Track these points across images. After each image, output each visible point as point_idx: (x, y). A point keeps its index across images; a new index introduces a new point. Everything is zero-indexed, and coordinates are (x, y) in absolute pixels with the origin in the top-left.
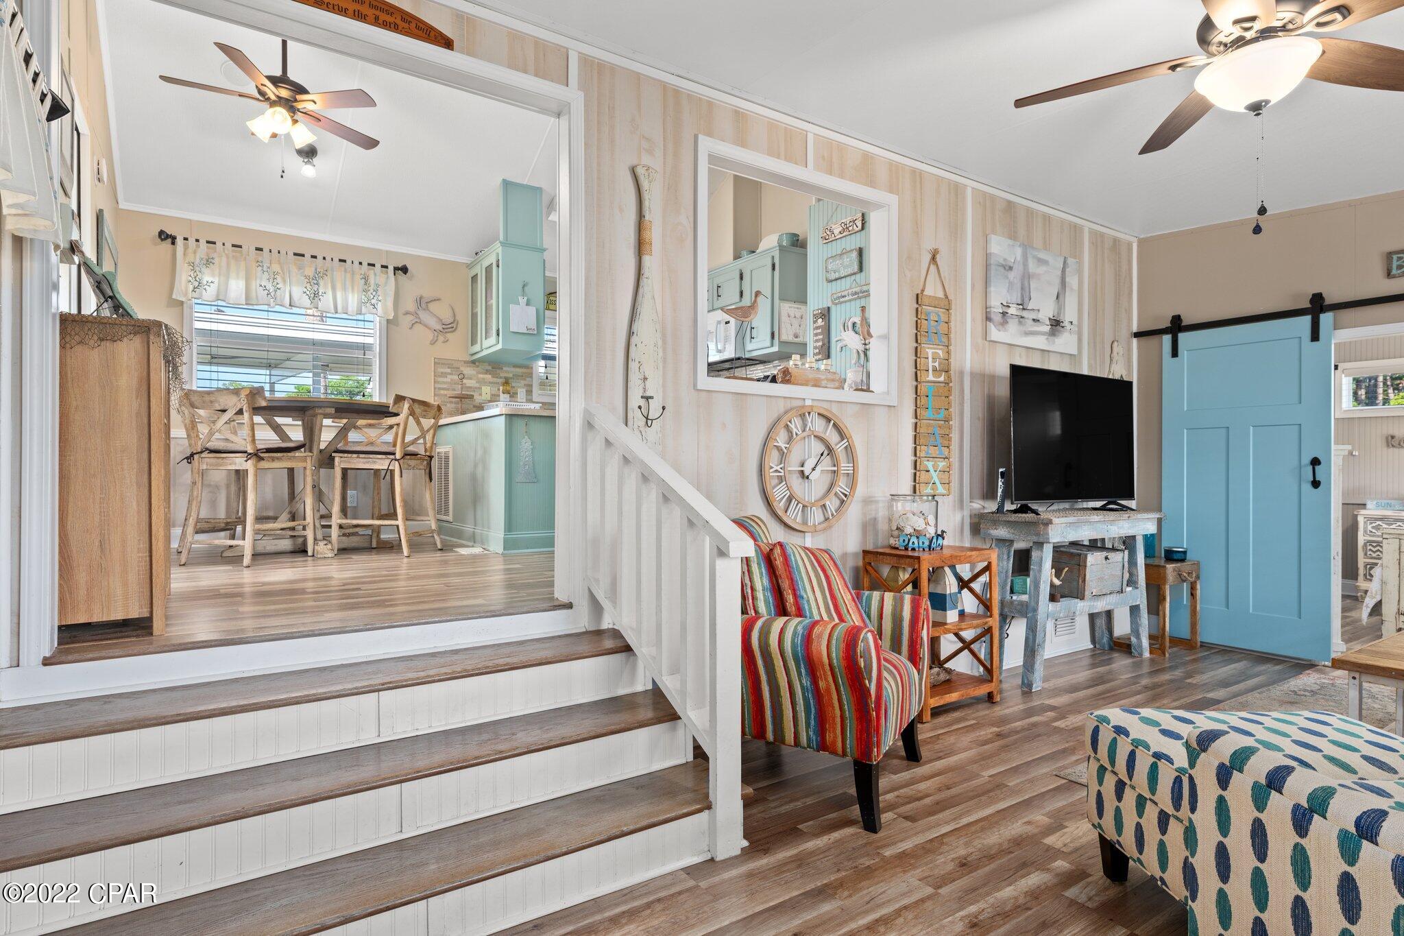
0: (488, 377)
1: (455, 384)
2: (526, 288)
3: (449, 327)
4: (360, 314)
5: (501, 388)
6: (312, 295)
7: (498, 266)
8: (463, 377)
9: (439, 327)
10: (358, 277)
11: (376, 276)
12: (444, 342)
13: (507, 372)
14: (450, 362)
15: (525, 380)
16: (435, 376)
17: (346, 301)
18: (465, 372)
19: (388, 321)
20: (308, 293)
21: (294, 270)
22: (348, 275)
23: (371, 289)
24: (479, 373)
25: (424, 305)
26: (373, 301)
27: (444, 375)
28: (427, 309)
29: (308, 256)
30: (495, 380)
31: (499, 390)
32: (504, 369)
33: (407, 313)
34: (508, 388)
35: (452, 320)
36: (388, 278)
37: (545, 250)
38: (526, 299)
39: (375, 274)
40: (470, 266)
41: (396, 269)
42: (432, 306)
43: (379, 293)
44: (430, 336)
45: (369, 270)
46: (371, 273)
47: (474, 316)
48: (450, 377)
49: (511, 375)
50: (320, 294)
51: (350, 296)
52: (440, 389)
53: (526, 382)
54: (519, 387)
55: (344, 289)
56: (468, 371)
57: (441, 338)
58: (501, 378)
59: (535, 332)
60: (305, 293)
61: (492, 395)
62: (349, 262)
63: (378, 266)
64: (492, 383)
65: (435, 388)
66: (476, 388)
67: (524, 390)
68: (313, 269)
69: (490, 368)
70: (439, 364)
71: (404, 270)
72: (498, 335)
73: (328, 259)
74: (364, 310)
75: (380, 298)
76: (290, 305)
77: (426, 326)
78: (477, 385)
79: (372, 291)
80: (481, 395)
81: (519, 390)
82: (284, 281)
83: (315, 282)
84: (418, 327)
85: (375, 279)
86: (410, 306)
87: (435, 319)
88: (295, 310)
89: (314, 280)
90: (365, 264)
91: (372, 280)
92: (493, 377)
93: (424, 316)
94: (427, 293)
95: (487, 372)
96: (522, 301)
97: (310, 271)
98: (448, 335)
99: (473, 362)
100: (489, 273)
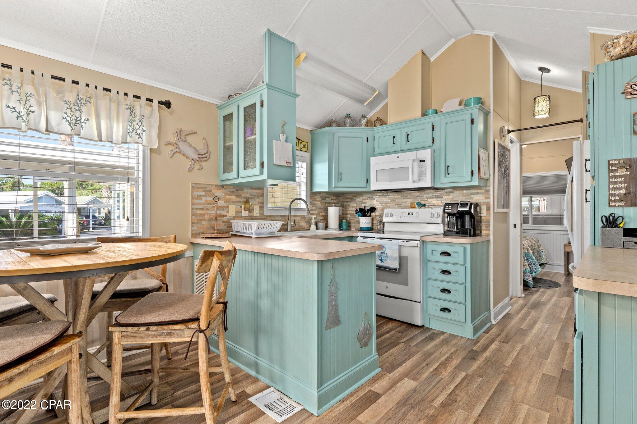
0: (233, 197)
1: (208, 204)
2: (284, 127)
3: (204, 157)
4: (126, 143)
5: (243, 206)
6: (74, 122)
7: (262, 106)
8: (216, 198)
9: (195, 157)
10: (123, 108)
11: (140, 107)
12: (199, 169)
13: (247, 193)
14: (204, 186)
15: (259, 198)
16: (192, 198)
17: (110, 130)
18: (216, 194)
19: (151, 150)
20: (68, 118)
21: (52, 94)
22: (113, 105)
23: (137, 119)
24: (226, 194)
25: (183, 138)
26: (139, 131)
27: (200, 197)
28: (185, 141)
29: (68, 80)
30: (238, 199)
31: (241, 207)
32: (245, 190)
33: (169, 144)
34: (247, 205)
35: (205, 151)
36: (152, 110)
37: (298, 96)
38: (285, 136)
39: (141, 107)
40: (219, 107)
41: (160, 103)
42: (190, 139)
43: (144, 124)
44: (188, 164)
45: (134, 101)
46: (137, 103)
47: (228, 150)
48: (203, 198)
49: (249, 196)
50: (82, 121)
51: (115, 125)
52: (196, 209)
53: (260, 200)
54: (255, 204)
55: (109, 117)
56: (218, 193)
57: (197, 166)
58: (242, 198)
59: (292, 165)
60: (64, 118)
61: (236, 212)
62: (114, 91)
63: (143, 99)
64: (235, 202)
65: (192, 209)
66: (224, 207)
67: (258, 207)
68: (75, 95)
69: (234, 190)
70: (195, 187)
71: (168, 104)
72: (262, 166)
73: (92, 86)
74: (129, 139)
75: (144, 129)
76: (47, 130)
77: (185, 155)
78: (225, 205)
79: (137, 121)
80: (228, 212)
81: (255, 207)
82: (39, 104)
83: (77, 108)
84: (178, 155)
85: (140, 111)
86: (172, 138)
87: (192, 150)
88: (52, 136)
89: (79, 104)
90: (130, 95)
91: (137, 111)
92: (237, 197)
93: (183, 147)
94: (186, 128)
95: (232, 193)
96: (282, 137)
97: (71, 97)
98: (203, 164)
99: (223, 186)
100: (250, 112)
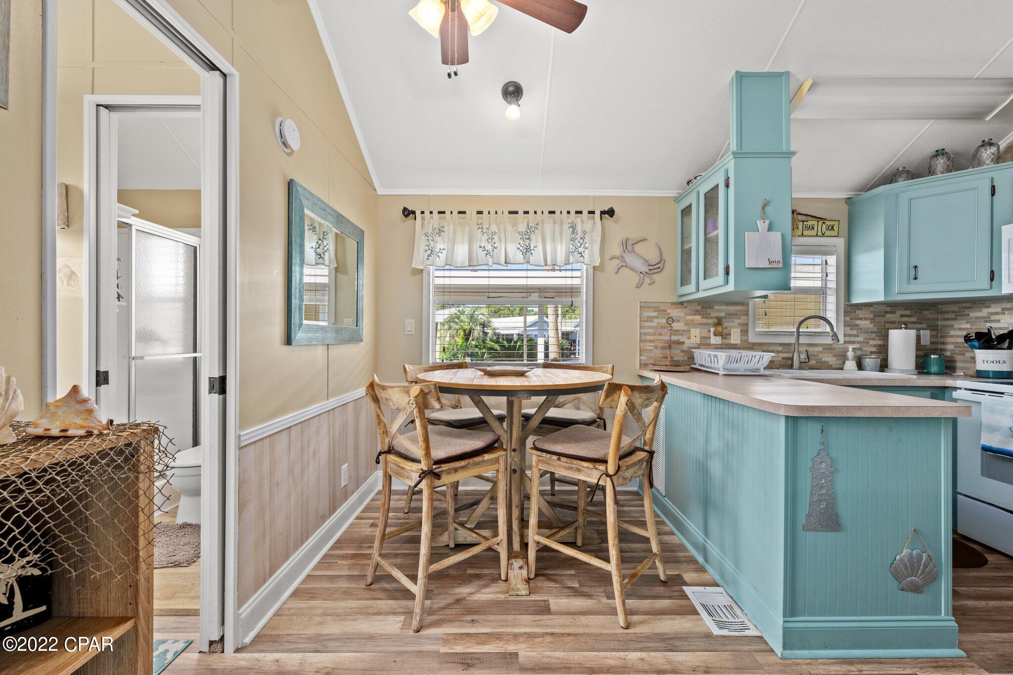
0: (698, 318)
1: (662, 327)
2: (767, 209)
3: (656, 268)
4: (568, 264)
5: (712, 330)
6: (525, 250)
7: (727, 186)
8: (671, 320)
9: (645, 269)
10: (566, 226)
11: (584, 224)
12: (650, 284)
13: (719, 311)
14: (656, 305)
15: (740, 318)
16: (641, 321)
17: (554, 251)
18: (672, 315)
19: (594, 268)
20: (521, 248)
21: (509, 227)
22: (557, 227)
23: (578, 237)
24: (686, 314)
25: (629, 248)
26: (581, 250)
27: (650, 319)
28: (633, 251)
29: (521, 212)
30: (705, 321)
31: (709, 331)
32: (716, 308)
33: (613, 258)
34: (720, 329)
35: (658, 260)
36: (594, 223)
37: (794, 153)
38: (767, 222)
39: (582, 222)
40: (677, 200)
41: (603, 213)
42: (638, 248)
43: (586, 240)
44: (636, 278)
45: (576, 218)
46: (578, 219)
47: (686, 254)
48: (656, 320)
49: (723, 314)
50: (532, 248)
51: (559, 247)
52: (645, 334)
53: (741, 321)
54: (733, 327)
55: (553, 241)
56: (675, 313)
57: (647, 280)
58: (711, 318)
59: (781, 265)
60: (518, 249)
61: (702, 338)
62: (558, 212)
63: (585, 212)
64: (699, 324)
65: (640, 334)
66: (684, 331)
67: (739, 330)
68: (525, 224)
69: (699, 308)
70: (644, 307)
71: (611, 212)
72: (727, 273)
73: (539, 212)
74: (571, 259)
75: (587, 245)
76: (506, 263)
77: (631, 269)
78: (686, 328)
79: (579, 239)
80: (689, 338)
81: (733, 331)
82: (500, 240)
83: (527, 237)
84: (625, 271)
85: (582, 227)
86: (616, 250)
87: (641, 261)
88: (510, 267)
89: (527, 235)
90: (573, 212)
91: (579, 228)
92: (703, 318)
93: (630, 259)
94: (633, 235)
95: (696, 313)
96: (762, 225)
97: (522, 228)
98: (655, 277)
99: (682, 303)
100: (711, 198)
